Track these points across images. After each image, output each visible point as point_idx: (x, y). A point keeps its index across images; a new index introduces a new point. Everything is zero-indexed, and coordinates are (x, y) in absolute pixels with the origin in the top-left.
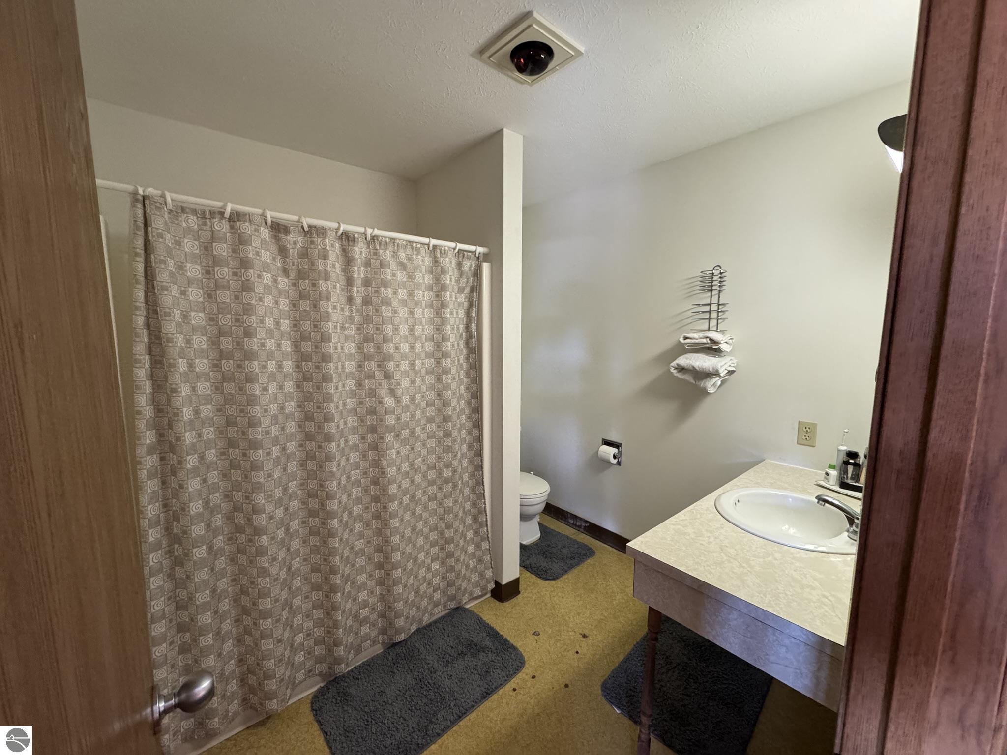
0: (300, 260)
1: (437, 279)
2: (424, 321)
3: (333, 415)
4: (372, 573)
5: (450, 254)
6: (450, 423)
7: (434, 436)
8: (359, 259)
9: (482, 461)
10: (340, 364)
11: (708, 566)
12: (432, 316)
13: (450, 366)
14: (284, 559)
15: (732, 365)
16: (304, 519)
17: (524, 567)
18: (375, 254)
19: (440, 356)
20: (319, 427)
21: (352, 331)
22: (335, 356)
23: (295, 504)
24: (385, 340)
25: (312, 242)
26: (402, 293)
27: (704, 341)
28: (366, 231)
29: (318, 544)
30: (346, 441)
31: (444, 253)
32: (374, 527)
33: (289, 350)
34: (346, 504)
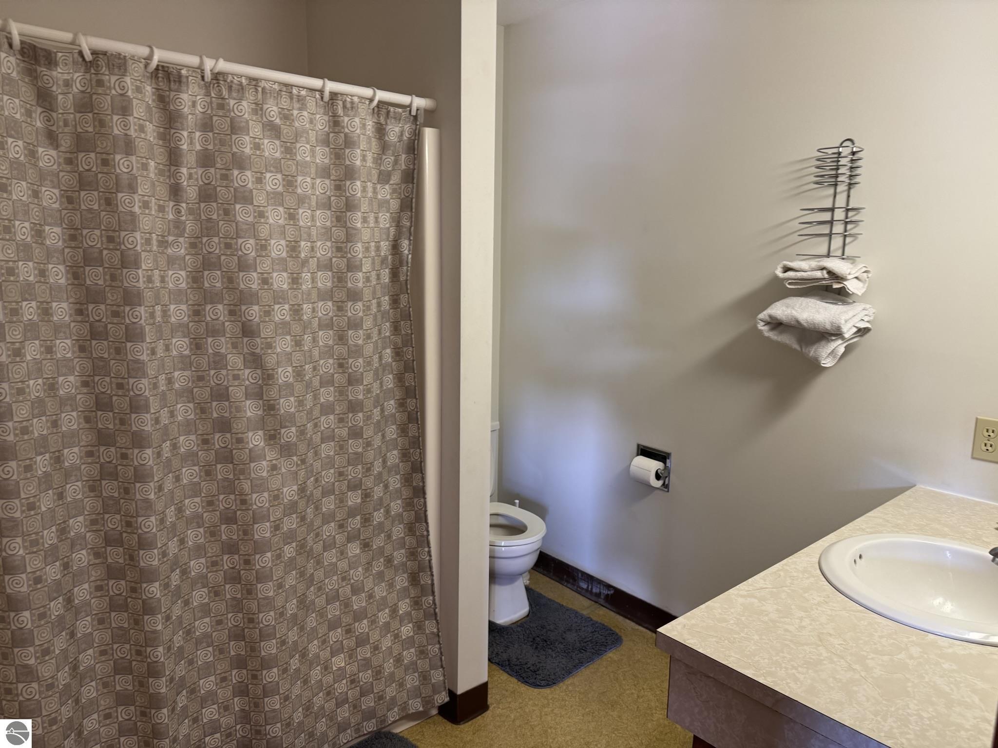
0: (78, 115)
1: (338, 156)
2: (314, 232)
3: (147, 400)
4: (227, 674)
5: (363, 110)
6: (360, 415)
7: (332, 438)
8: (190, 116)
9: (423, 480)
10: (158, 308)
11: (794, 667)
12: (328, 224)
13: (361, 314)
14: (64, 652)
15: (866, 319)
16: (99, 583)
17: (499, 664)
18: (221, 107)
19: (344, 298)
20: (122, 422)
21: (181, 249)
22: (148, 295)
23: (82, 557)
24: (244, 266)
25: (100, 83)
26: (273, 181)
27: (819, 274)
28: (202, 62)
29: (126, 625)
30: (175, 446)
31: (351, 108)
32: (228, 596)
33: (63, 281)
34: (176, 556)
